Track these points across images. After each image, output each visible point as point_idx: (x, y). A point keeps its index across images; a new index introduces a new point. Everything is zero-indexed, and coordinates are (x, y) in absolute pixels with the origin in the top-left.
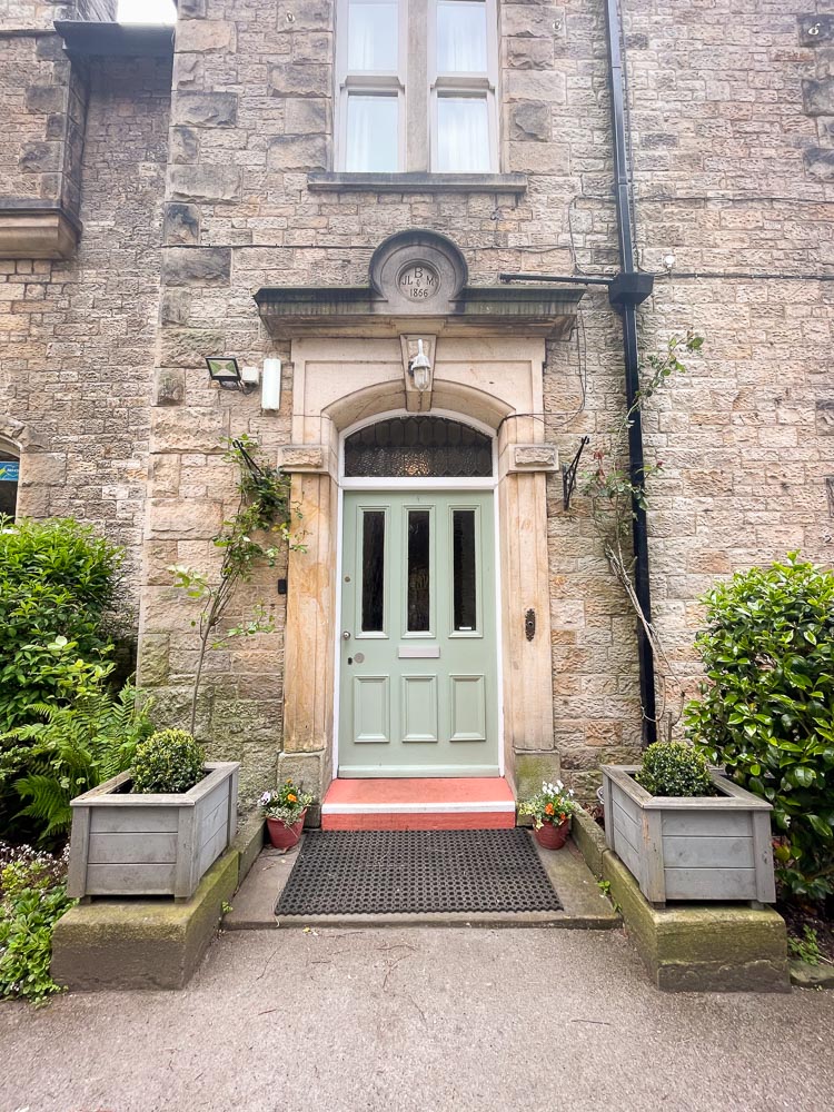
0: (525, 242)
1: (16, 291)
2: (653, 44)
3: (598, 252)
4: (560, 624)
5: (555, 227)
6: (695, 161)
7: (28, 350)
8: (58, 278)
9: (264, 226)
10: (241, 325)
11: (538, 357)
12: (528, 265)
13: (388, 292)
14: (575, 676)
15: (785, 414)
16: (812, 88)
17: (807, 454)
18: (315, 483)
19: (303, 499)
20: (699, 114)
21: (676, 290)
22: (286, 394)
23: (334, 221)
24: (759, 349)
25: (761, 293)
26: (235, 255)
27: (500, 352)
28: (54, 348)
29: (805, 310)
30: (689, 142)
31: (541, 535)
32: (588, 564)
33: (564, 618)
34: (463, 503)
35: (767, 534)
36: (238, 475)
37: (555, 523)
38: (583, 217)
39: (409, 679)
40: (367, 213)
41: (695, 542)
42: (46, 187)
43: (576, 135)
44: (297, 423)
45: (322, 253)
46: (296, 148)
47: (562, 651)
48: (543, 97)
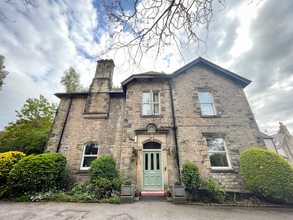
0: (163, 122)
1: (100, 122)
2: (177, 100)
3: (171, 123)
4: (169, 169)
5: (167, 121)
6: (182, 113)
7: (101, 130)
8: (106, 121)
9: (135, 121)
10: (132, 132)
11: (165, 136)
12: (164, 125)
13: (149, 130)
14: (171, 176)
15: (194, 142)
16: (194, 104)
17: (197, 147)
18: (140, 151)
19: (139, 153)
20: (182, 107)
21: (181, 127)
22: (137, 140)
23: (142, 120)
24: (190, 134)
25: (190, 128)
26: (132, 125)
27: (161, 135)
28: (104, 130)
29: (196, 130)
30: (181, 111)
31: (166, 157)
32: (172, 161)
33: (169, 168)
34: (158, 153)
35: (193, 157)
36: (132, 150)
37: (168, 156)
38: (170, 119)
39: (151, 177)
40: (146, 119)
41: (185, 158)
42: (106, 110)
43: (168, 110)
44: (138, 144)
45: (141, 124)
46: (138, 113)
47: (169, 172)
48: (165, 106)
